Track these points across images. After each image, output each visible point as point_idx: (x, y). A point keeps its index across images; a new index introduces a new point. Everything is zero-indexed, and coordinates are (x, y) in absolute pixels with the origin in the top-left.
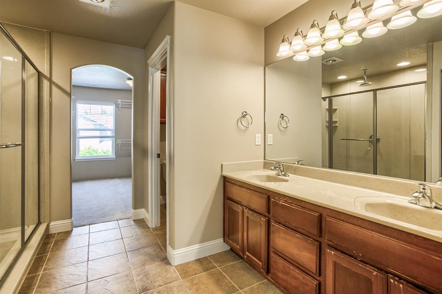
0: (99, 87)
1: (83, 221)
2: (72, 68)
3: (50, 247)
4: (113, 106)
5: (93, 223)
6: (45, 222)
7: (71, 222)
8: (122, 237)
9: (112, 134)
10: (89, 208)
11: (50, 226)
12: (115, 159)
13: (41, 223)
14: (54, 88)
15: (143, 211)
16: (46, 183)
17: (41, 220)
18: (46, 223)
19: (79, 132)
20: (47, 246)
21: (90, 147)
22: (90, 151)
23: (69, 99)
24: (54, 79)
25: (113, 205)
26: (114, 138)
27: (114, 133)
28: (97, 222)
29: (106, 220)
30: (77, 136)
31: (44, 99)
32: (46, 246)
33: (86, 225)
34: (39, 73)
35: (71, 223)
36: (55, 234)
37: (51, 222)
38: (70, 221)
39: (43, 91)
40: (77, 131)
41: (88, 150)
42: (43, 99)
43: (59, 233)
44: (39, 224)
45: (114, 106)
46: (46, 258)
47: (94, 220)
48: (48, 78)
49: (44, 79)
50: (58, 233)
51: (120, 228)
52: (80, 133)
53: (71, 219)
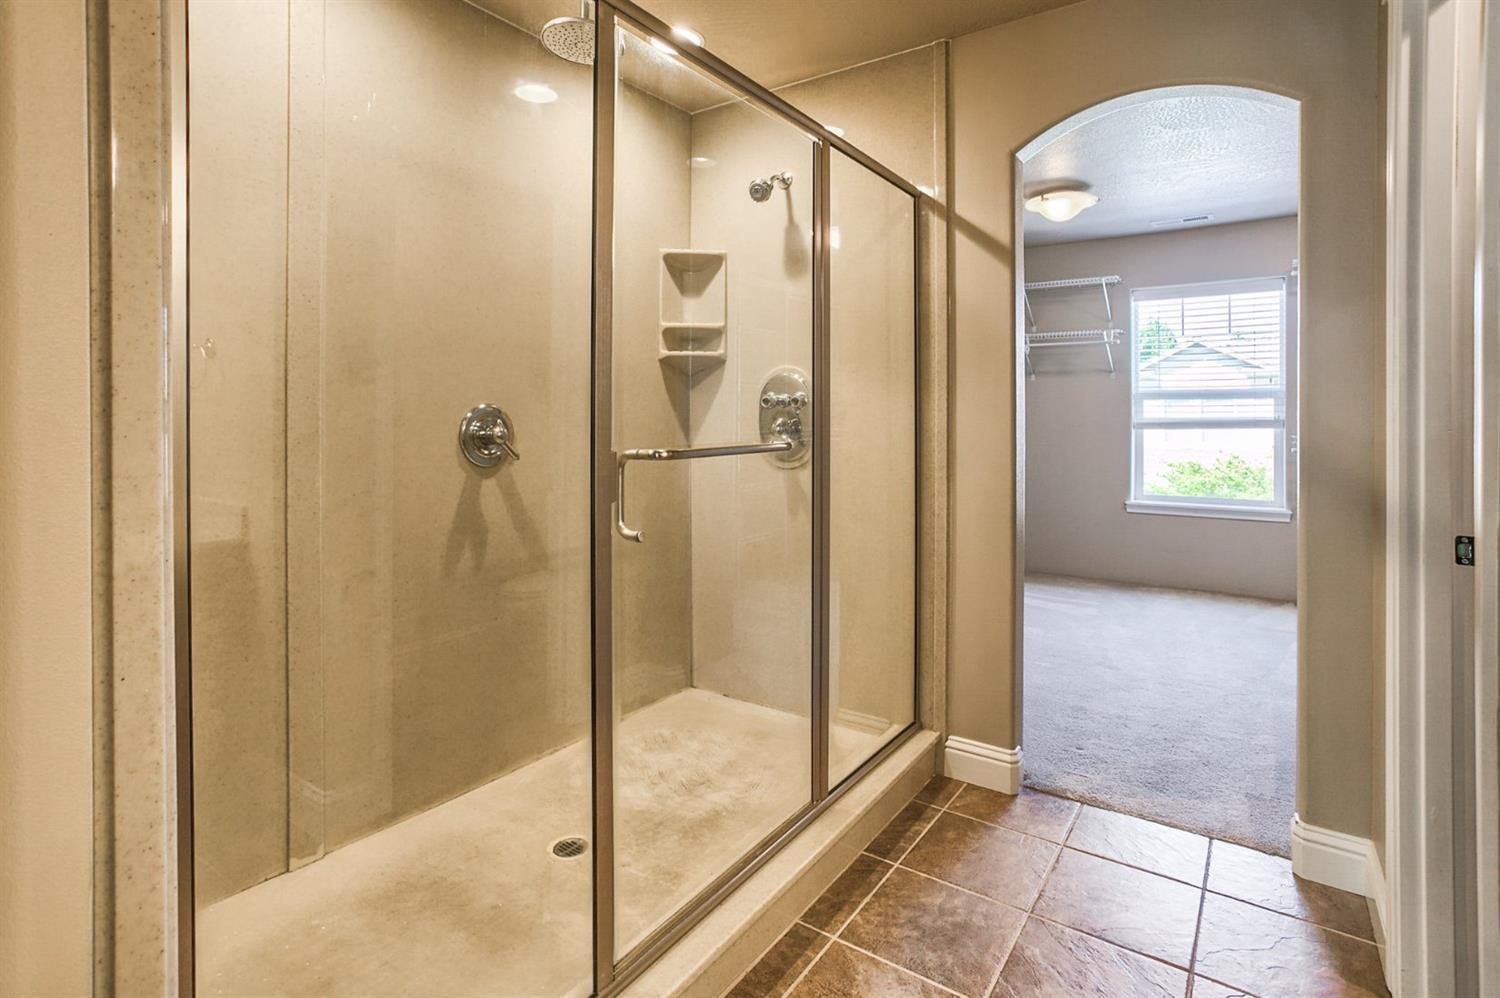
0: (1211, 219)
1: (1069, 773)
2: (1013, 145)
3: (918, 833)
4: (1277, 293)
5: (1101, 797)
6: (931, 729)
7: (1011, 763)
8: (1193, 961)
9: (1275, 412)
10: (1119, 717)
11: (947, 749)
12: (1288, 520)
13: (921, 728)
14: (960, 238)
15: (1364, 855)
16: (936, 588)
17: (925, 718)
18: (935, 731)
19: (1142, 406)
20: (911, 826)
21: (1235, 462)
22: (1233, 475)
23: (1005, 273)
24: (961, 208)
25: (1222, 739)
26: (1285, 431)
27: (1284, 408)
28: (1115, 801)
29: (1158, 810)
30: (1135, 419)
31: (932, 286)
32: (910, 823)
33: (1069, 795)
34: (917, 196)
35: (1009, 765)
36: (959, 783)
37: (954, 734)
38: (1008, 758)
39: (928, 257)
40: (1133, 401)
41: (1227, 471)
42: (929, 285)
43: (971, 788)
44: (916, 726)
45: (1282, 289)
46: (881, 879)
47: (1109, 788)
48: (942, 206)
49: (931, 214)
50: (969, 784)
51: (1204, 889)
52: (1145, 409)
53: (1014, 749)
